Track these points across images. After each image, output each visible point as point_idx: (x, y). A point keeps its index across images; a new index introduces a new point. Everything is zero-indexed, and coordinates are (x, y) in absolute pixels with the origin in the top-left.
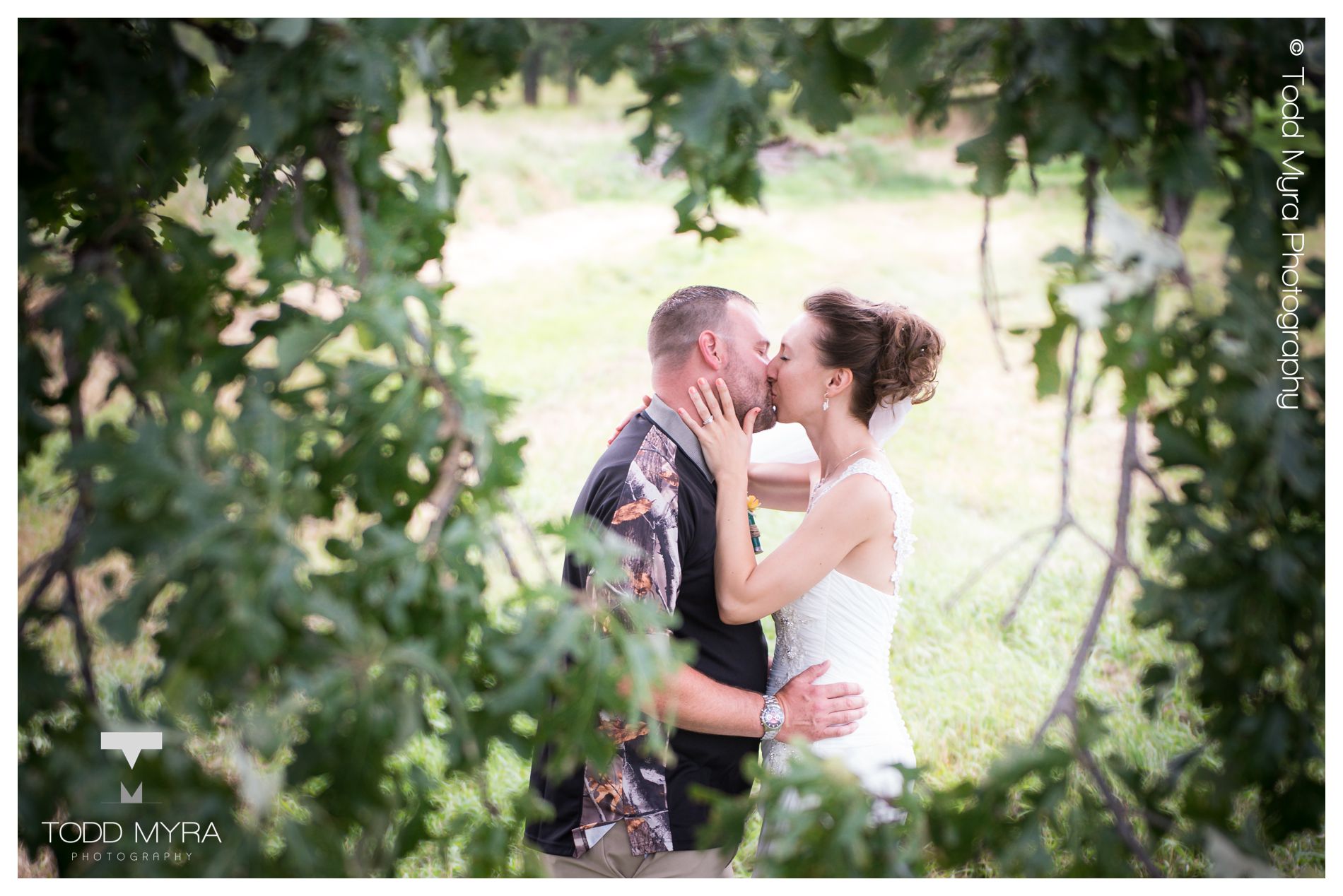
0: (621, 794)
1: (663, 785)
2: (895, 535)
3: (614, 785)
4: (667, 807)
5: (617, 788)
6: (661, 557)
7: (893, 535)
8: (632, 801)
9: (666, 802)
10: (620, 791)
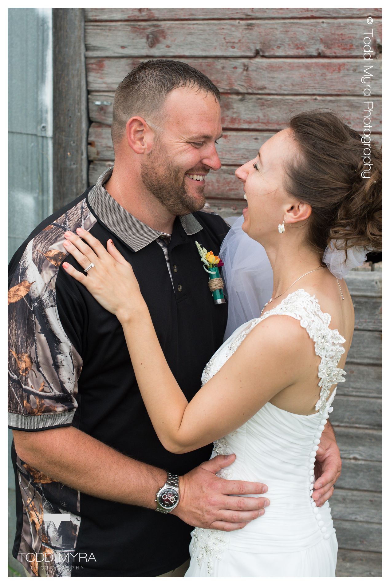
0: (41, 523)
1: (76, 526)
2: (320, 377)
3: (38, 514)
4: (75, 547)
5: (40, 517)
6: (43, 337)
7: (318, 376)
8: (47, 532)
9: (75, 543)
10: (40, 520)
